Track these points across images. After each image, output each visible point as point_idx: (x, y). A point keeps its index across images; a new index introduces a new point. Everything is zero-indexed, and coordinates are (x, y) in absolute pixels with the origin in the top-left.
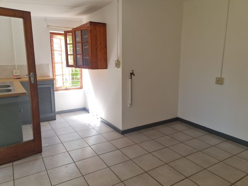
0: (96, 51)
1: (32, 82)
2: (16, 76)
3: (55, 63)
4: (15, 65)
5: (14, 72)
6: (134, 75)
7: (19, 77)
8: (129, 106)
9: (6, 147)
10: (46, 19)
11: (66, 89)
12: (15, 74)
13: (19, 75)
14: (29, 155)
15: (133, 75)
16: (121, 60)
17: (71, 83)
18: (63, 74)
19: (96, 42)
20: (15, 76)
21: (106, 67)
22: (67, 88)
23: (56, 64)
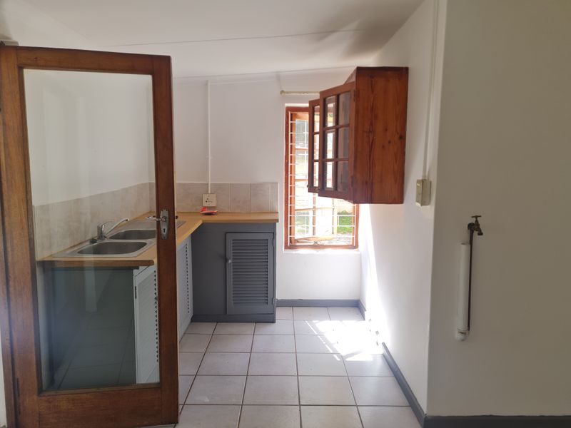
0: (370, 151)
1: (164, 233)
2: (208, 207)
3: (295, 180)
4: (207, 184)
5: (204, 200)
6: (481, 234)
7: (209, 211)
8: (458, 336)
9: (94, 390)
10: (278, 77)
11: (316, 246)
12: (205, 204)
13: (214, 208)
14: (146, 423)
15: (476, 233)
16: (433, 179)
17: (335, 231)
18: (314, 207)
19: (371, 124)
20: (205, 208)
21: (399, 199)
22: (319, 243)
23: (297, 183)
